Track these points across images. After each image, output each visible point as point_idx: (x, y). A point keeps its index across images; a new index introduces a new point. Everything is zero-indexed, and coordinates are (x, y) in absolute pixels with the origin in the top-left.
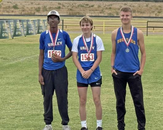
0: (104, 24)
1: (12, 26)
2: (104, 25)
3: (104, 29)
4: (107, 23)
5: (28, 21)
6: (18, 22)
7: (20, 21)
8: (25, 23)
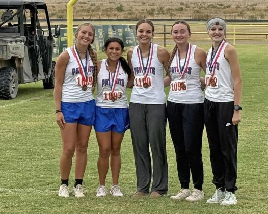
0: (234, 30)
1: (101, 33)
2: (234, 33)
3: (234, 38)
4: (238, 29)
5: (125, 27)
6: (110, 29)
7: (113, 27)
8: (120, 30)
